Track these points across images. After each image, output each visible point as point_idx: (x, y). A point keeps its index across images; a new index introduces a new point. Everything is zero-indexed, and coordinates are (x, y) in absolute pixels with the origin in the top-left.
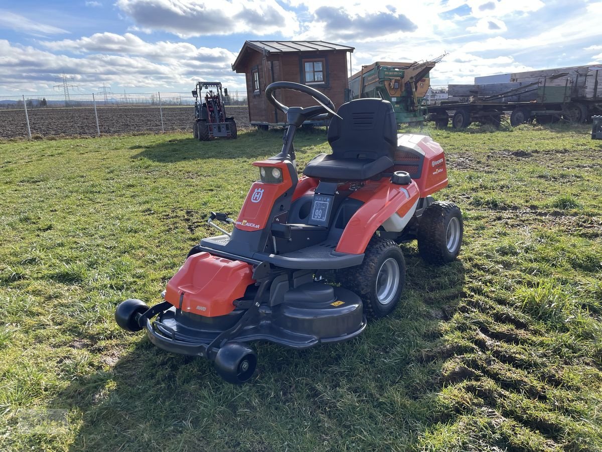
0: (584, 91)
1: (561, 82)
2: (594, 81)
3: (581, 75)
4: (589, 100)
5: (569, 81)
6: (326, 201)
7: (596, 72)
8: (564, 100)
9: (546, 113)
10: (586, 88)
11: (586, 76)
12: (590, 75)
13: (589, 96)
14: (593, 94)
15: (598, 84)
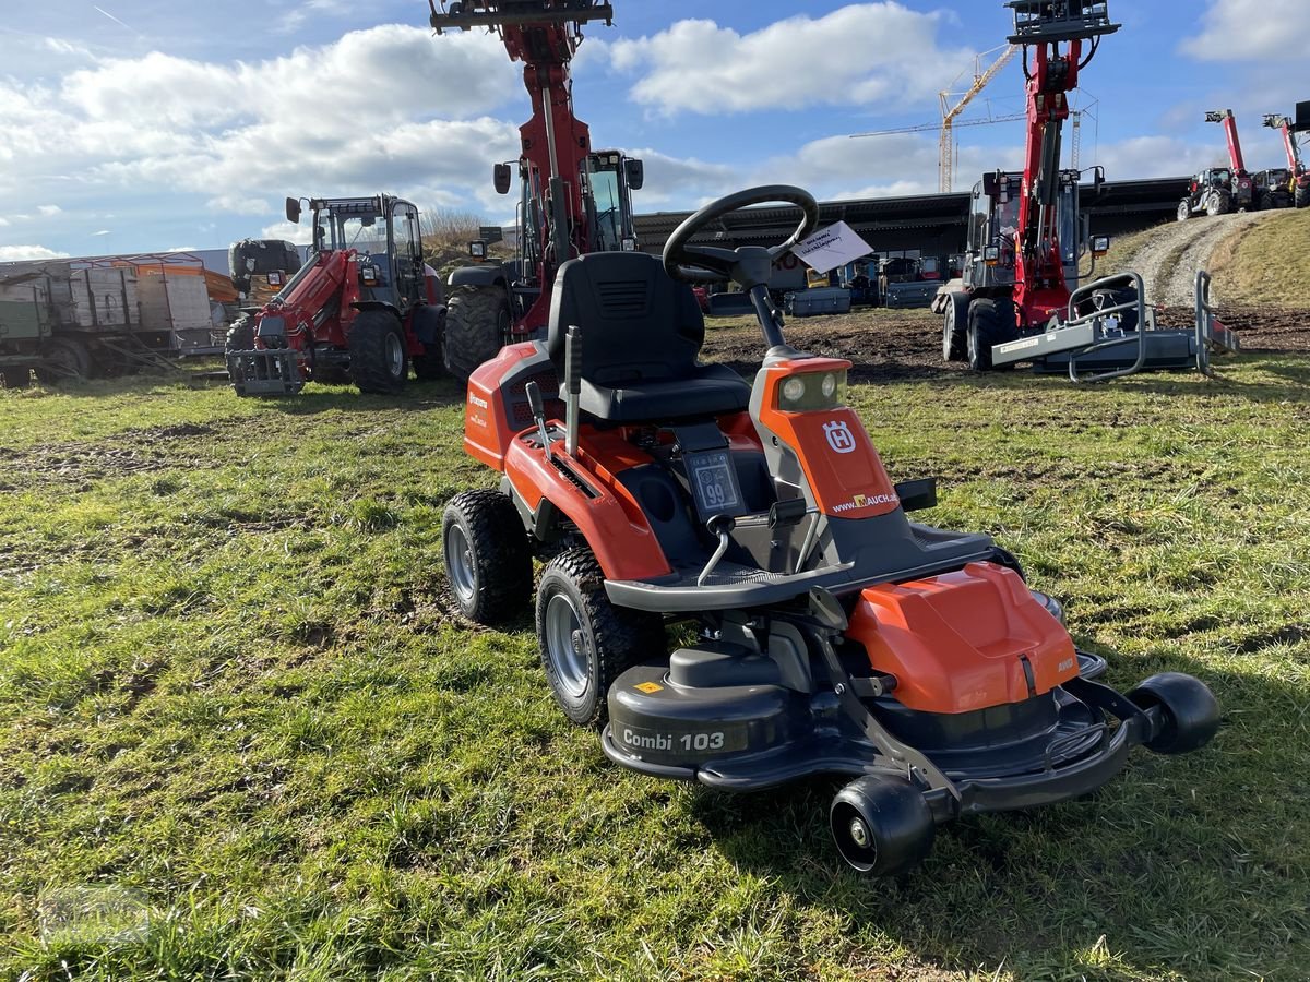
0: (73, 312)
1: (23, 293)
2: (86, 292)
3: (57, 279)
4: (87, 330)
5: (38, 291)
6: (719, 462)
7: (84, 273)
8: (41, 333)
9: (10, 361)
10: (75, 305)
11: (69, 281)
12: (77, 280)
13: (86, 322)
14: (91, 318)
15: (96, 298)
